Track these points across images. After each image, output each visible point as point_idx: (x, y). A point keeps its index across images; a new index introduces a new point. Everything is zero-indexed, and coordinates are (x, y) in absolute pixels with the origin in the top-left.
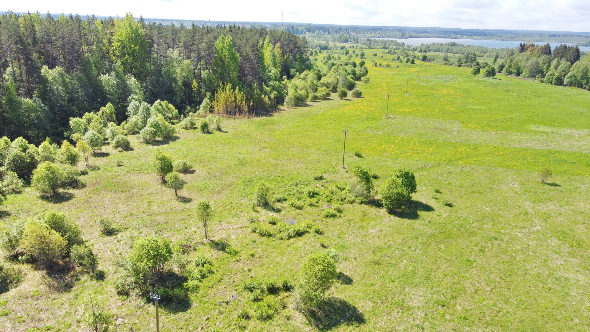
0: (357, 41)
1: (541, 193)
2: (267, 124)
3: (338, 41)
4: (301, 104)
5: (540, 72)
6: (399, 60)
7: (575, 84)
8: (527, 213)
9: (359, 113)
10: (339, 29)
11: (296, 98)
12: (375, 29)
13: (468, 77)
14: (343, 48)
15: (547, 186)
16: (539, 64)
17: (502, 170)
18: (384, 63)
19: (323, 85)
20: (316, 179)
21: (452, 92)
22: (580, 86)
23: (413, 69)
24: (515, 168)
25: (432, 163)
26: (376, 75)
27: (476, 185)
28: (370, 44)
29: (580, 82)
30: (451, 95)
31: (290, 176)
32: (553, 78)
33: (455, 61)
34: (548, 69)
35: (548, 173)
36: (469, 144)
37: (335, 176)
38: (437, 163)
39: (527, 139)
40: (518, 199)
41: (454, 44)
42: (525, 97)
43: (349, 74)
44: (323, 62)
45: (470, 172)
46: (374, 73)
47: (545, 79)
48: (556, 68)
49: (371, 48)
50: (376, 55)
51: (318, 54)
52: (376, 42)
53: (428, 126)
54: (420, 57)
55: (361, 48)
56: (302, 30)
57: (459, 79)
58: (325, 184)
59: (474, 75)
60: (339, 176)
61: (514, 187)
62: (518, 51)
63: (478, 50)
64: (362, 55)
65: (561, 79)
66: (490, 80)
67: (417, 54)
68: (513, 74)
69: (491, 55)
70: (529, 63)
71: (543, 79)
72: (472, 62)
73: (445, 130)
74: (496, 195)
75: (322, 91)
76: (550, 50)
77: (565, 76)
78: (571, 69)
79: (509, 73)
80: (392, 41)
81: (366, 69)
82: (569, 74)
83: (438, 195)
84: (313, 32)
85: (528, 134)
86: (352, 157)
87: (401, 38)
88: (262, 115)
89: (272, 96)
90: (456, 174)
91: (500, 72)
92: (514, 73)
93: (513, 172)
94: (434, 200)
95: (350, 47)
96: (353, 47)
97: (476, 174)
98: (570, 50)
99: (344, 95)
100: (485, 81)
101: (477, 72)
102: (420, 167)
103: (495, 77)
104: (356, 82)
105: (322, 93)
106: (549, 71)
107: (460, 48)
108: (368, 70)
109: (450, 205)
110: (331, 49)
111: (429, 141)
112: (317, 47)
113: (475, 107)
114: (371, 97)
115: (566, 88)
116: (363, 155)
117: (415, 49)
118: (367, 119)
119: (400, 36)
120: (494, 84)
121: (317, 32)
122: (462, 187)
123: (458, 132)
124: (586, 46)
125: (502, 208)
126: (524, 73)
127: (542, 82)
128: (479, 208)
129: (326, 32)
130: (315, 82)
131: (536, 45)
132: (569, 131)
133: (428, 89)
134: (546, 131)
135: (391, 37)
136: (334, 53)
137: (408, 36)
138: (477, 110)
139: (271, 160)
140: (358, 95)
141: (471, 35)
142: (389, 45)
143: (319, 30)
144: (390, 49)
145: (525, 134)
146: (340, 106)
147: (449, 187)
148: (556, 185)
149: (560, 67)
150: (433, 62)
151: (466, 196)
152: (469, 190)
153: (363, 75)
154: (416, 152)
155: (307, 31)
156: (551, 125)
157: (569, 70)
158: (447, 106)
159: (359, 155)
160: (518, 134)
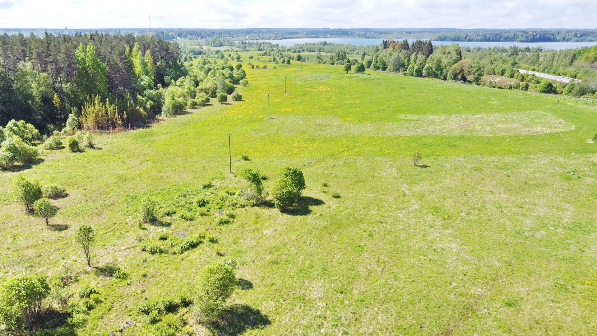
0: (231, 45)
1: (414, 175)
2: (146, 136)
3: (212, 45)
4: (180, 112)
5: (402, 65)
6: (276, 61)
7: (431, 75)
8: (405, 195)
9: (241, 116)
10: (212, 33)
11: (175, 107)
12: (249, 32)
13: (341, 73)
14: (218, 52)
15: (419, 168)
16: (401, 58)
17: (379, 158)
18: (261, 65)
19: (201, 90)
20: (205, 187)
21: (329, 89)
22: (436, 76)
23: (289, 70)
24: (391, 155)
25: (317, 158)
26: (254, 77)
27: (359, 174)
28: (245, 47)
29: (435, 73)
30: (327, 92)
31: (177, 187)
32: (413, 70)
33: (328, 59)
34: (408, 62)
35: (418, 157)
36: (348, 137)
37: (223, 181)
38: (322, 157)
39: (398, 127)
40: (396, 183)
41: (325, 44)
42: (393, 89)
43: (227, 78)
44: (199, 67)
45: (352, 163)
46: (252, 76)
47: (407, 72)
48: (415, 61)
49: (247, 51)
50: (252, 57)
51: (193, 59)
52: (250, 44)
53: (310, 123)
54: (294, 58)
55: (237, 51)
56: (173, 35)
57: (333, 76)
58: (214, 191)
59: (346, 72)
60: (228, 182)
61: (392, 172)
62: (382, 48)
63: (348, 48)
64: (238, 58)
65: (420, 71)
66: (361, 75)
67: (292, 54)
69: (360, 52)
70: (392, 58)
71: (405, 72)
72: (343, 59)
73: (326, 126)
74: (377, 182)
75: (200, 97)
76: (408, 45)
77: (423, 68)
78: (427, 62)
79: (377, 68)
80: (267, 43)
81: (243, 72)
82: (426, 66)
83: (326, 189)
84: (185, 37)
85: (399, 123)
86: (239, 160)
87: (275, 39)
88: (139, 127)
89: (148, 106)
90: (340, 166)
91: (368, 67)
92: (381, 68)
93: (389, 158)
94: (322, 194)
95: (225, 51)
96: (228, 50)
97: (358, 164)
98: (424, 44)
99: (223, 99)
100: (357, 77)
101: (348, 68)
102: (306, 164)
103: (365, 72)
104: (235, 86)
105: (201, 99)
106: (410, 64)
107: (331, 47)
108: (246, 73)
109: (338, 197)
110: (205, 54)
111: (312, 138)
112: (190, 52)
113: (351, 102)
114: (251, 99)
115: (425, 79)
116: (249, 158)
117: (289, 50)
118: (250, 122)
119: (274, 38)
120: (364, 79)
121: (190, 37)
122: (347, 178)
123: (338, 126)
124: (437, 40)
125: (383, 193)
126: (389, 67)
127: (405, 75)
128: (364, 196)
129: (198, 36)
130: (192, 88)
131: (396, 41)
132: (431, 117)
133: (306, 88)
134: (413, 118)
135: (265, 39)
136: (210, 57)
137: (281, 37)
138: (353, 104)
139: (154, 173)
140: (238, 98)
141: (339, 34)
142: (264, 47)
143: (191, 34)
144: (265, 51)
145: (396, 123)
146: (222, 110)
147: (336, 179)
148: (425, 166)
149: (418, 60)
150: (307, 61)
151: (352, 187)
152: (353, 180)
153: (241, 78)
154: (300, 149)
155: (179, 36)
156: (417, 113)
157: (425, 62)
158: (325, 103)
159: (246, 159)
160: (390, 123)
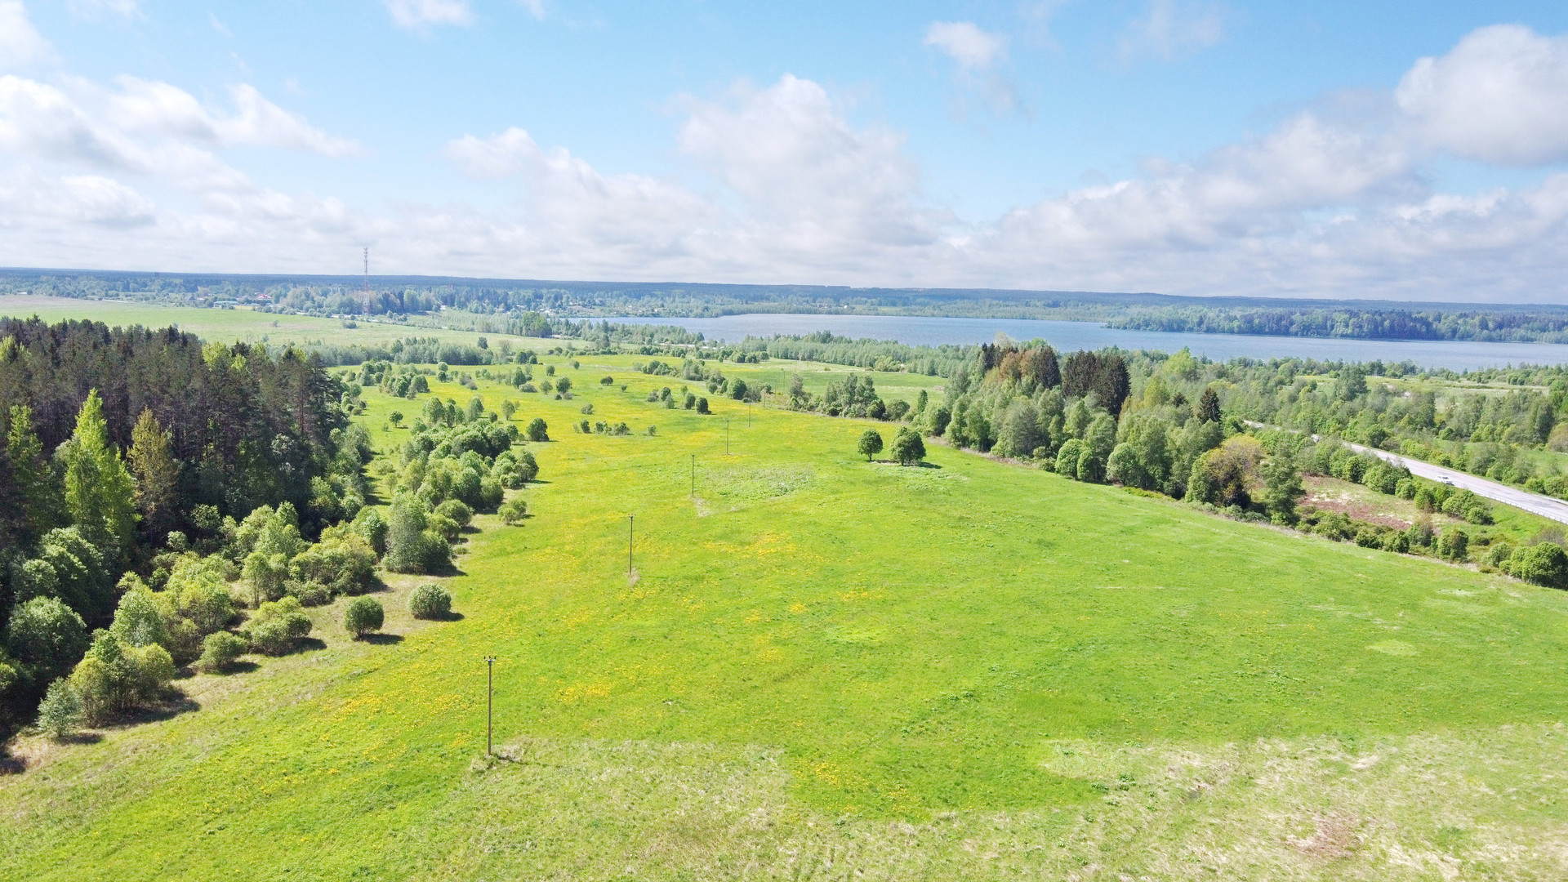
5: (1041, 439)
22: (1148, 483)
32: (1076, 461)
34: (1060, 429)
59: (865, 456)
66: (912, 473)
68: (972, 446)
69: (919, 367)
70: (1011, 415)
71: (1051, 459)
76: (1055, 366)
77: (1106, 454)
79: (963, 442)
92: (974, 441)
98: (1103, 366)
103: (925, 460)
106: (1065, 435)
115: (1114, 489)
120: (921, 492)
126: (999, 443)
127: (1051, 469)
157: (1112, 435)
